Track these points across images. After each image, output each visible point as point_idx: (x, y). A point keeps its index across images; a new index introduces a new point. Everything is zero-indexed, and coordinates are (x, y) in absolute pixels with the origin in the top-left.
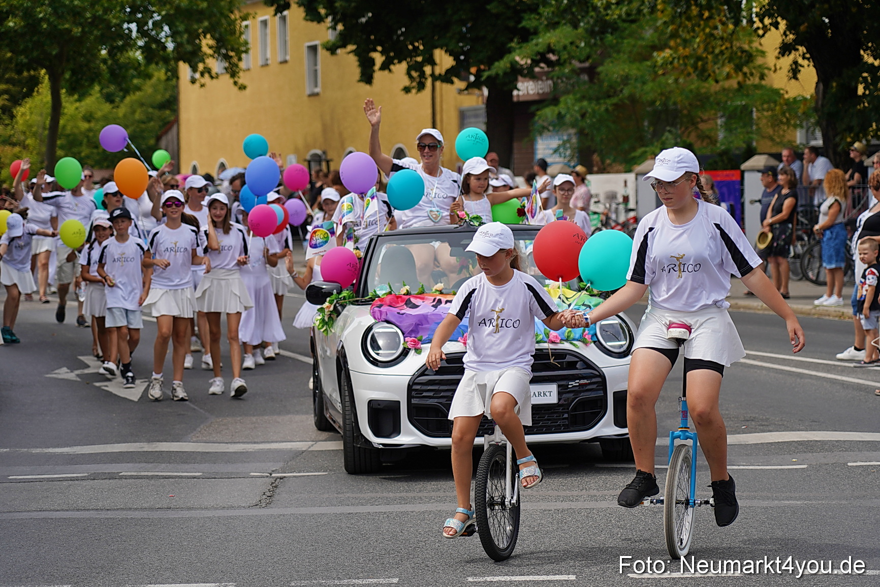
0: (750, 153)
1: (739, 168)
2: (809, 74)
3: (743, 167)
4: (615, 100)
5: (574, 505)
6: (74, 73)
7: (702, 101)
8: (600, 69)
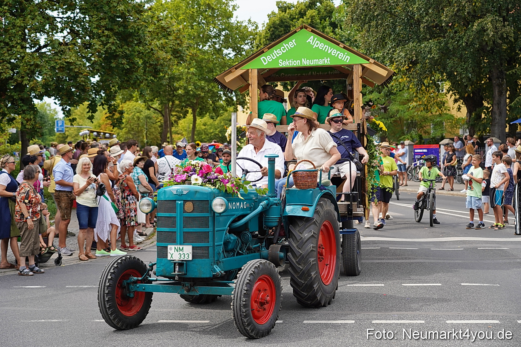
0: (443, 138)
1: (438, 144)
2: (464, 109)
3: (440, 143)
4: (394, 119)
5: (382, 261)
6: (201, 109)
7: (425, 119)
8: (388, 108)
